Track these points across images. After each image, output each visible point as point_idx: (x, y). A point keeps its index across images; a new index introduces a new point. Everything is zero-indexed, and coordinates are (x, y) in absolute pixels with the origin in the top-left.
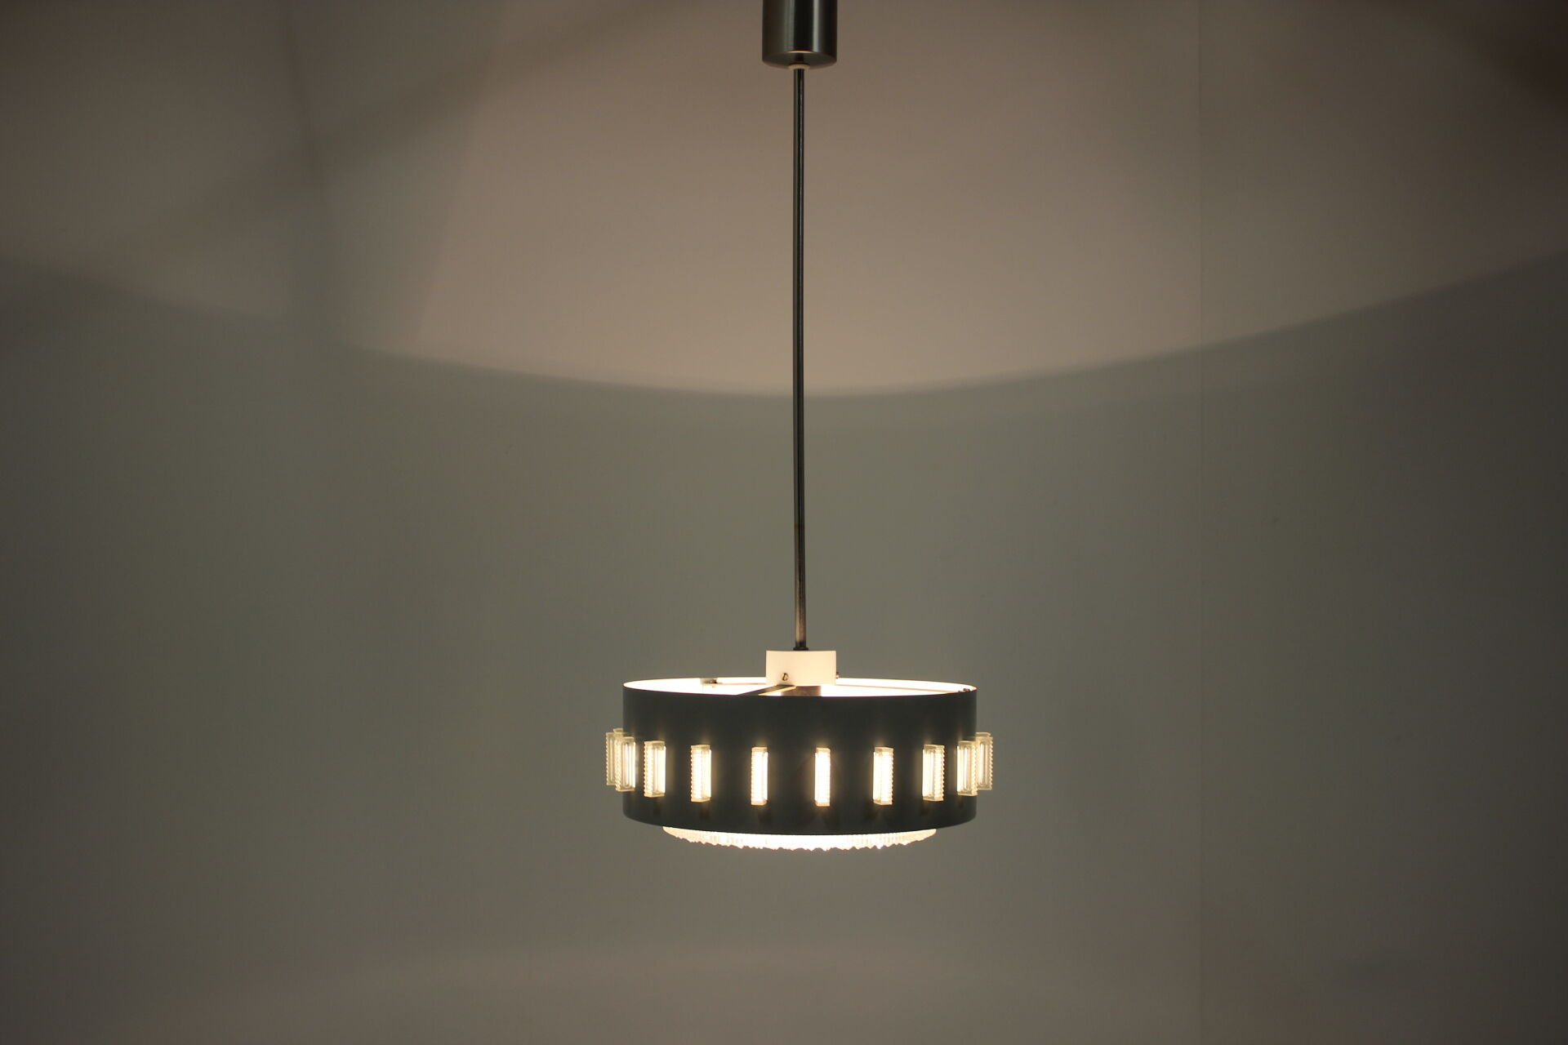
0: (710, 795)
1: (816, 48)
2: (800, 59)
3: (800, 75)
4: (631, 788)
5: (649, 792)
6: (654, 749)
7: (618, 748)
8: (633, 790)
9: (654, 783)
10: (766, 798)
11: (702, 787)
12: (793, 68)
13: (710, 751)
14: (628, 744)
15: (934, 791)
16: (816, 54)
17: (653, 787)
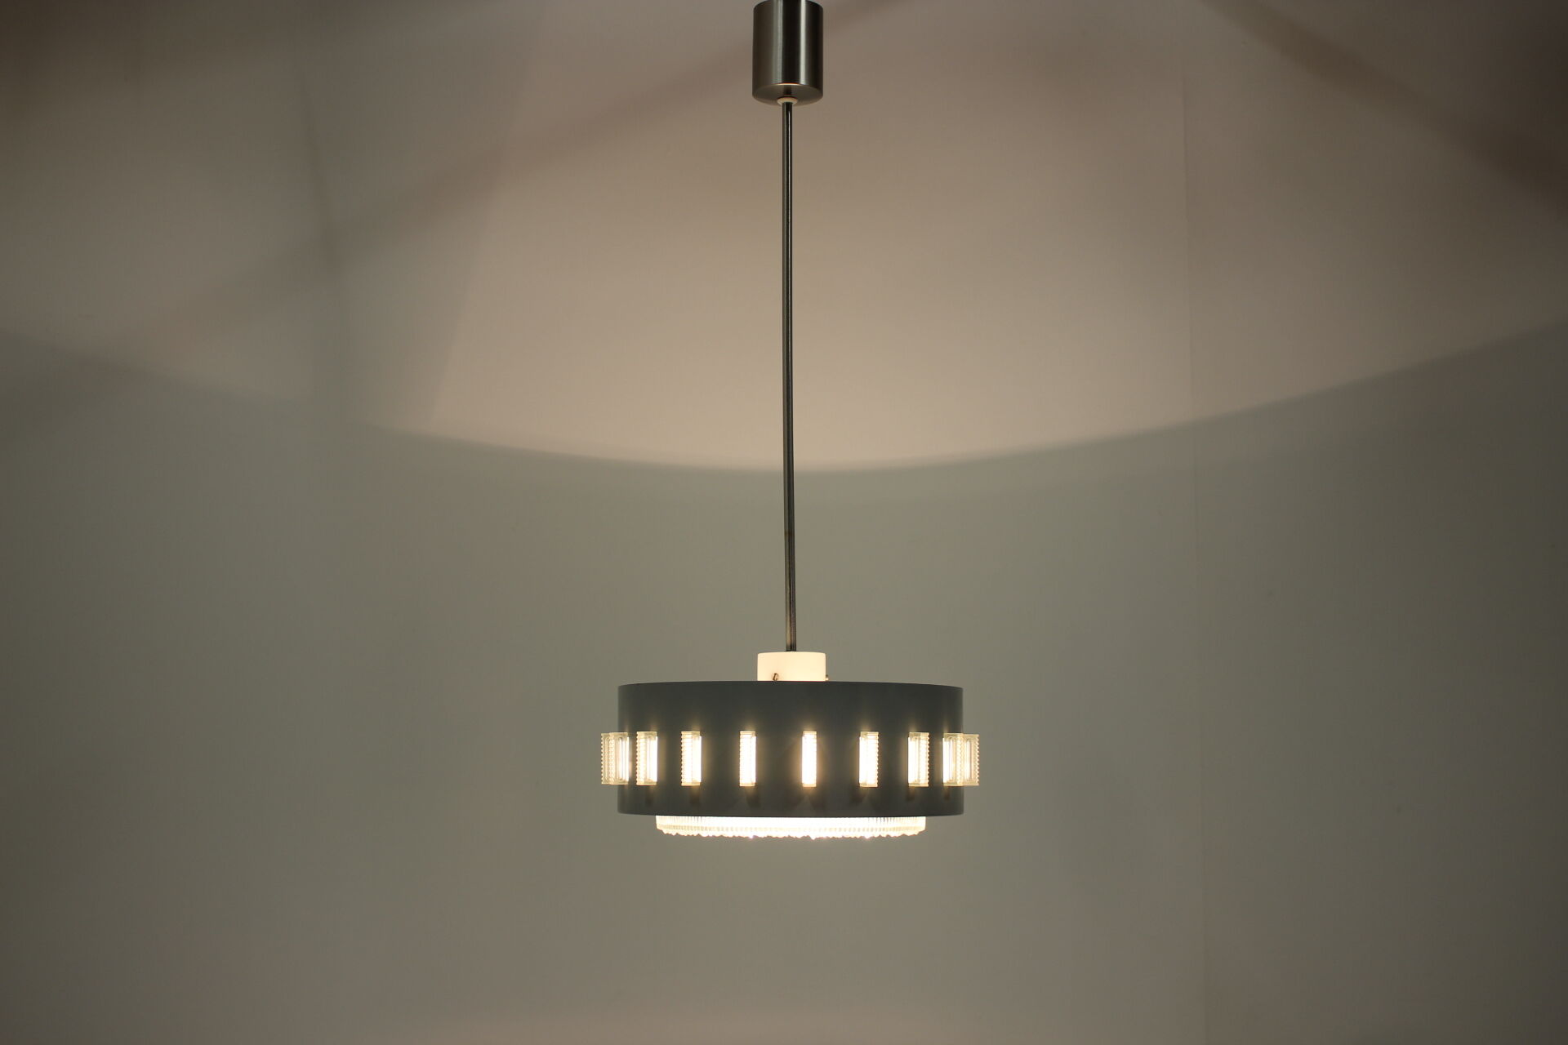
0: (700, 781)
1: (803, 81)
2: (788, 92)
3: (788, 108)
4: (625, 782)
5: (641, 781)
6: (646, 738)
7: (612, 742)
8: (626, 784)
9: (646, 771)
10: (754, 781)
11: (692, 773)
12: (781, 101)
13: (700, 737)
14: (622, 738)
15: (919, 776)
16: (803, 86)
17: (646, 775)
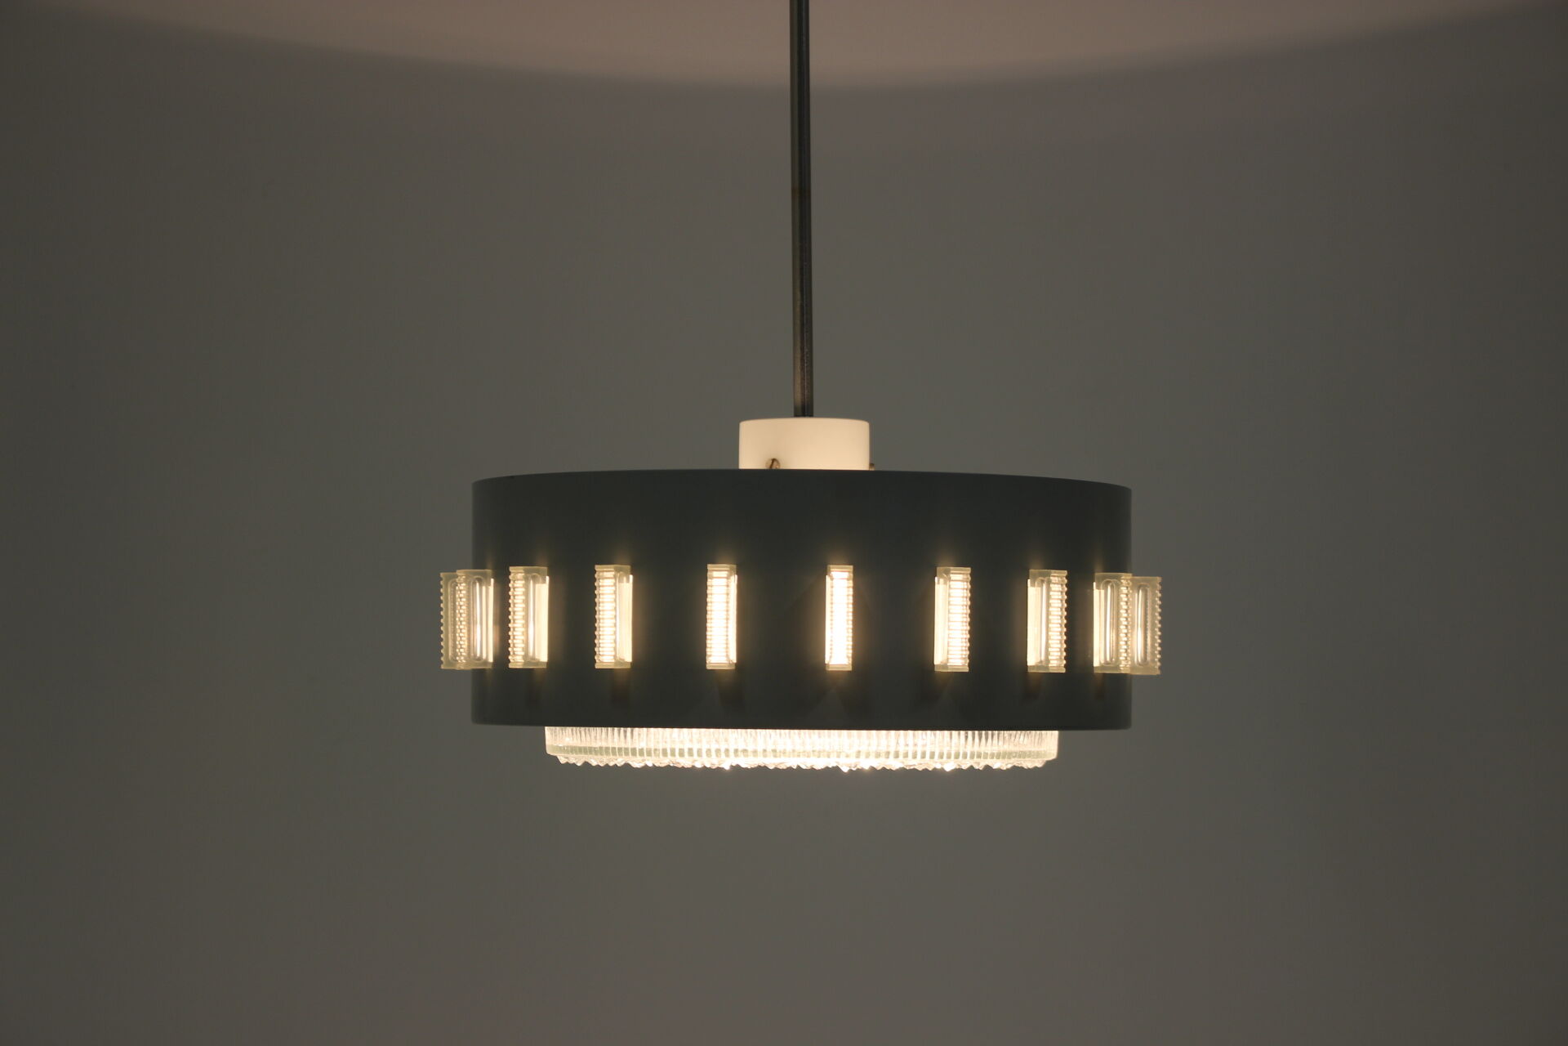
0: (630, 659)
4: (486, 662)
5: (517, 660)
6: (526, 579)
8: (489, 667)
9: (526, 642)
10: (734, 655)
11: (615, 642)
13: (632, 577)
14: (480, 581)
15: (1047, 653)
17: (526, 649)
